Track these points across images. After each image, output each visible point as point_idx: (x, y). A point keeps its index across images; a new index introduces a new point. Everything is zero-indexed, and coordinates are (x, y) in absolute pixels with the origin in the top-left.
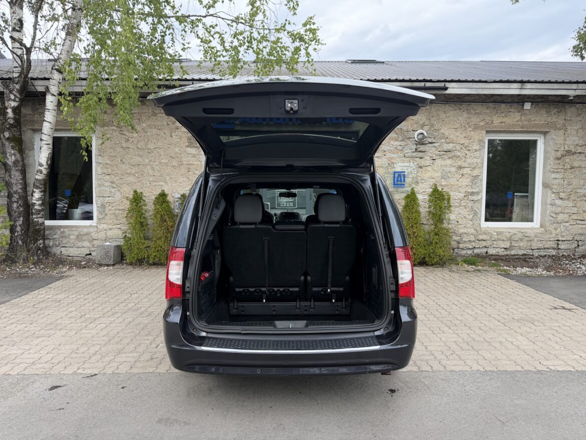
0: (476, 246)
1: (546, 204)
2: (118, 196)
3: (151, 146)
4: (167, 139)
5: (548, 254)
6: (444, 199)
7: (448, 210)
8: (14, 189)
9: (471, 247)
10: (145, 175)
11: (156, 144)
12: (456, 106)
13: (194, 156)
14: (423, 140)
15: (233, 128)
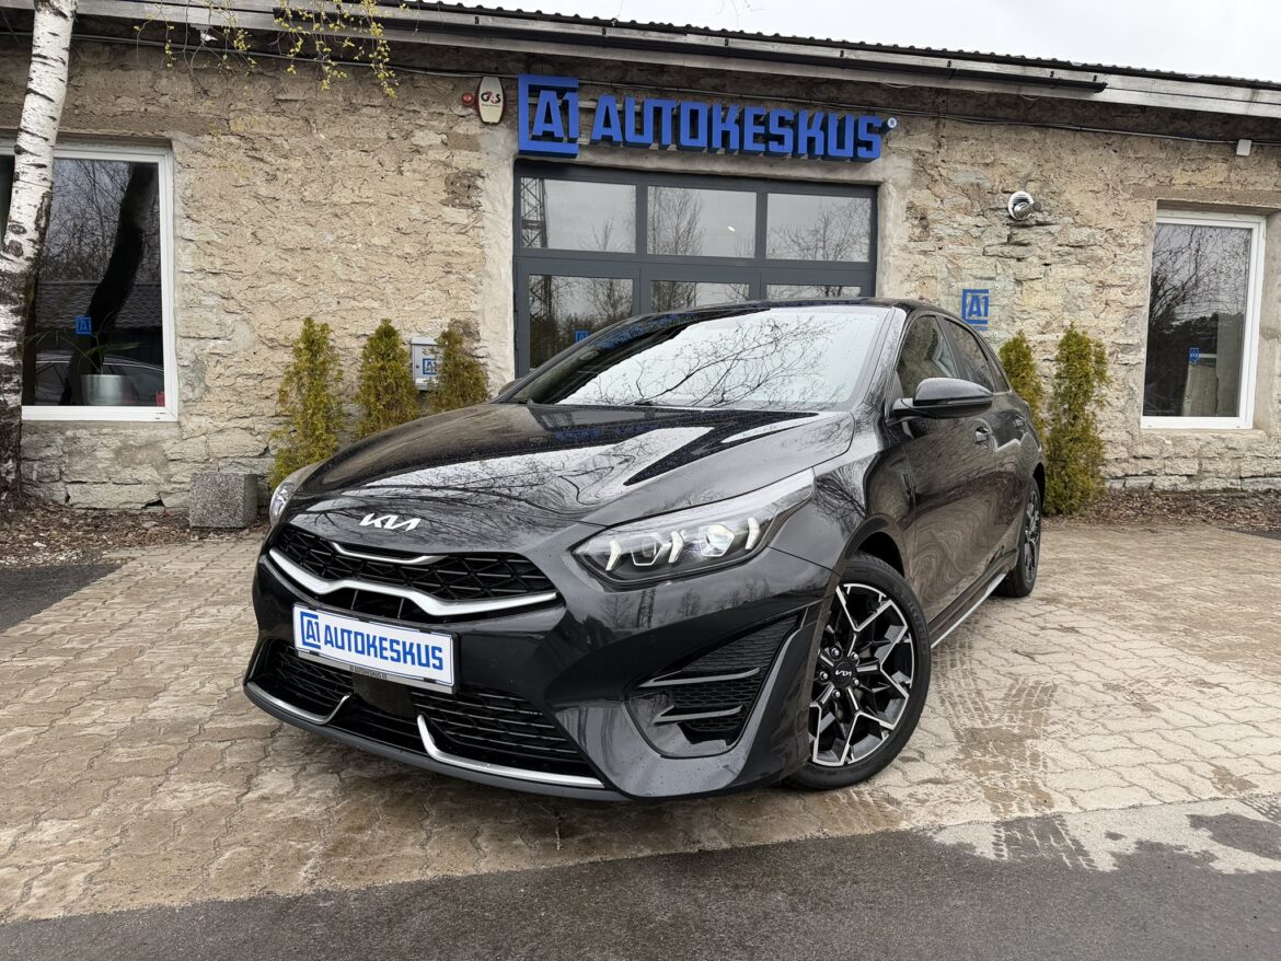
0: (1131, 472)
1: (1271, 375)
2: (243, 336)
3: (342, 196)
4: (388, 179)
5: (1272, 487)
9: (1120, 474)
10: (323, 278)
11: (357, 192)
12: (1098, 137)
13: (463, 231)
14: (1024, 218)
15: (574, 156)
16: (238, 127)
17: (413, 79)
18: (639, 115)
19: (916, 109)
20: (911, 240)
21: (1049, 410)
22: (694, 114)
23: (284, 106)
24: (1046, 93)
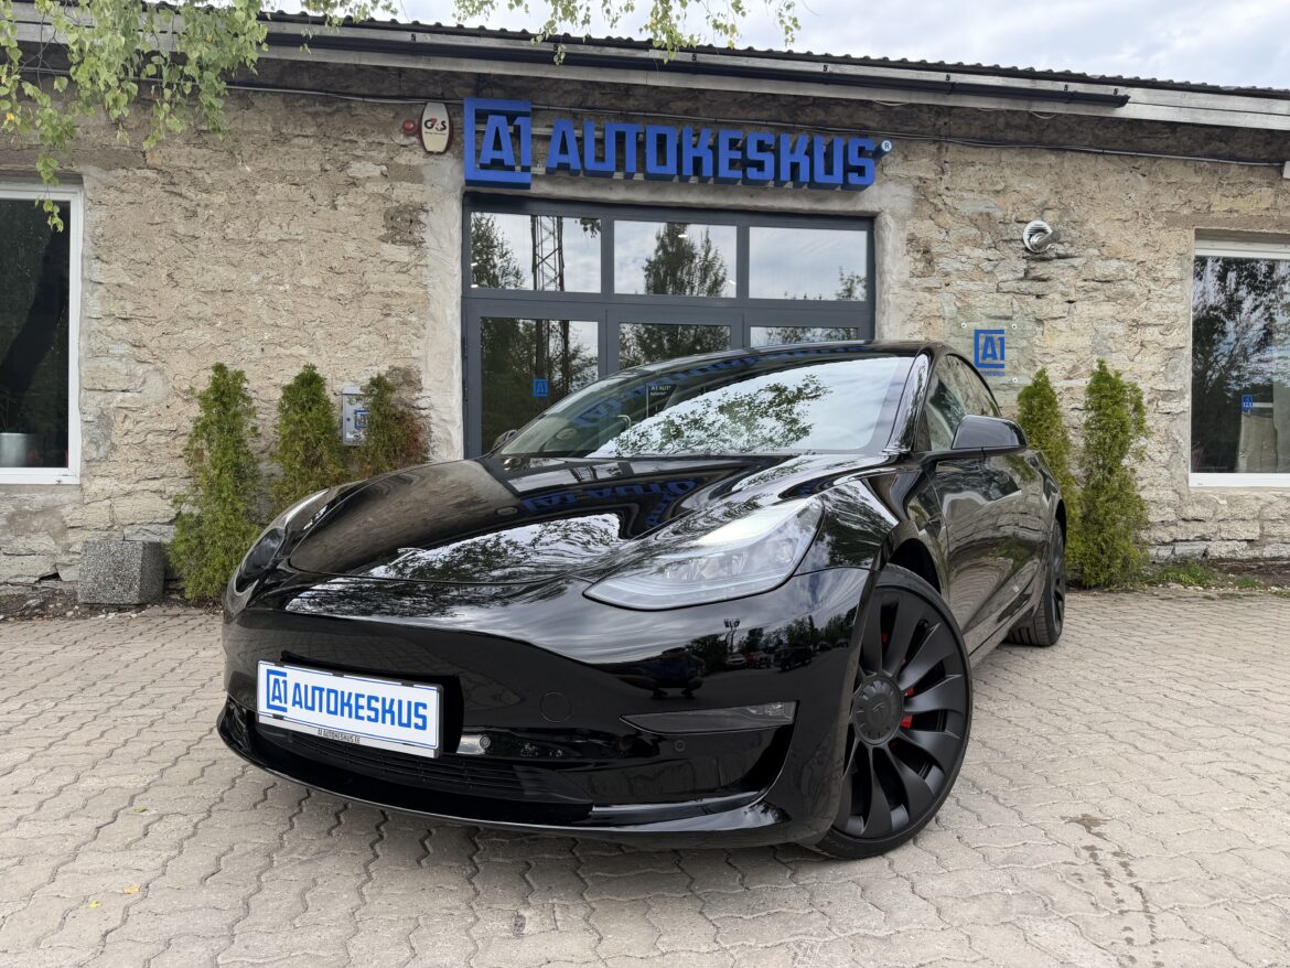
0: (1180, 537)
2: (156, 387)
3: (269, 233)
4: (320, 214)
6: (1125, 402)
9: (1167, 539)
10: (246, 324)
11: (285, 229)
12: (1123, 161)
13: (404, 269)
14: (1042, 250)
15: (527, 186)
16: (155, 159)
17: (349, 107)
18: (600, 142)
19: (913, 132)
20: (913, 275)
21: (1081, 466)
22: (662, 140)
23: (206, 138)
24: (1060, 108)
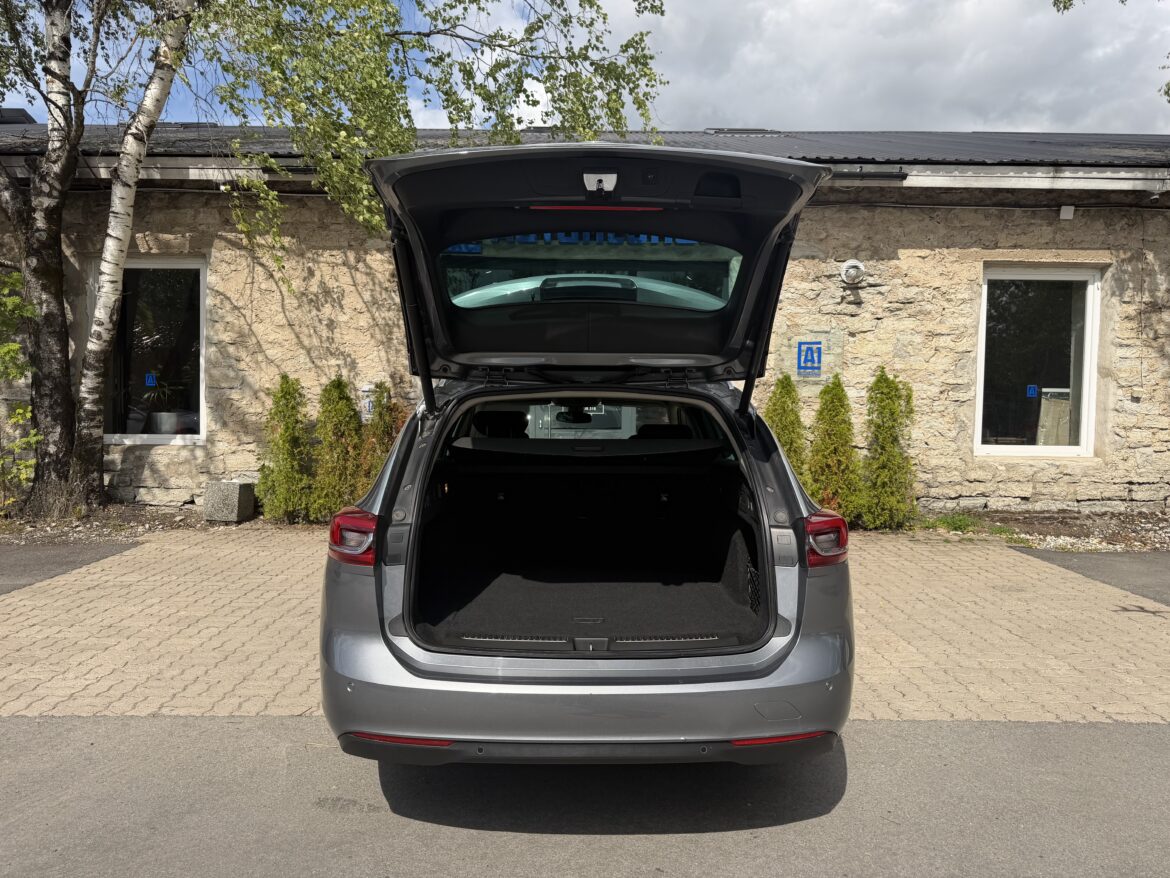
0: (964, 494)
1: (1106, 410)
5: (1111, 510)
6: (899, 397)
7: (907, 417)
8: (46, 370)
9: (954, 495)
11: (327, 285)
12: (923, 212)
14: (857, 281)
24: (857, 183)
